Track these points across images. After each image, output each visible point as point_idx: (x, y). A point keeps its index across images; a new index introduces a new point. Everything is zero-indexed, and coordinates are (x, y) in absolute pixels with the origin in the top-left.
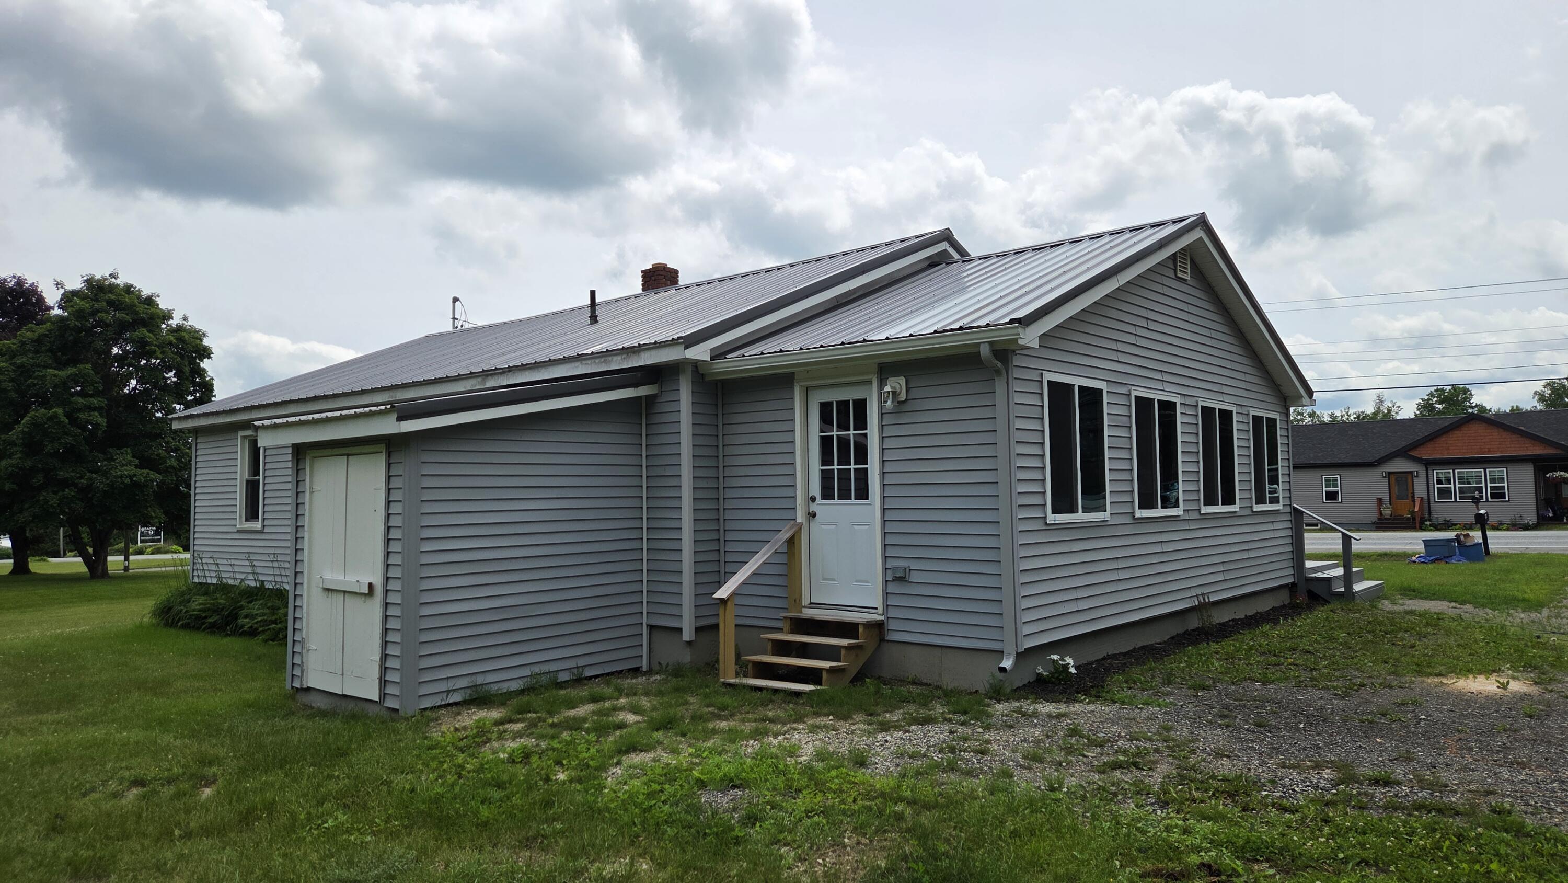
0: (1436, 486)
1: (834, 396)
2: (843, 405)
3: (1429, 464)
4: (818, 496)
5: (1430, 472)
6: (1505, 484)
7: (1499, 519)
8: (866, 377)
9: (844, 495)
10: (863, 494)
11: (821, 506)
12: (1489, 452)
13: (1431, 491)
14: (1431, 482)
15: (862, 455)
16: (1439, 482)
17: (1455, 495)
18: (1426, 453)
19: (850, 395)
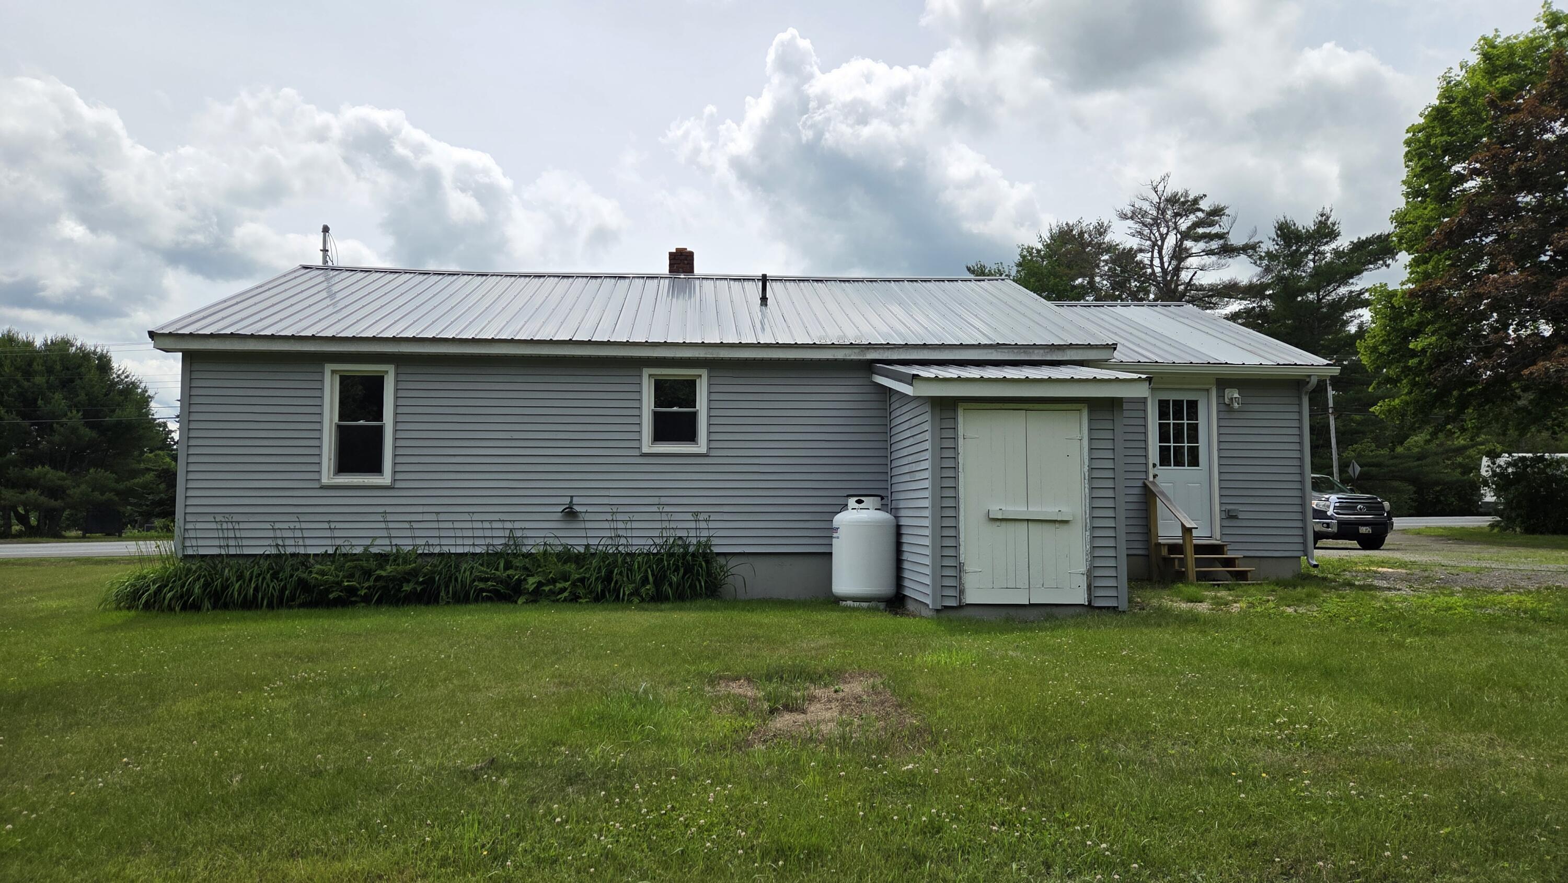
1: (1172, 396)
2: (1178, 404)
4: (1158, 464)
8: (1207, 387)
9: (1179, 463)
10: (1194, 462)
11: (1162, 471)
15: (1194, 437)
19: (1185, 397)
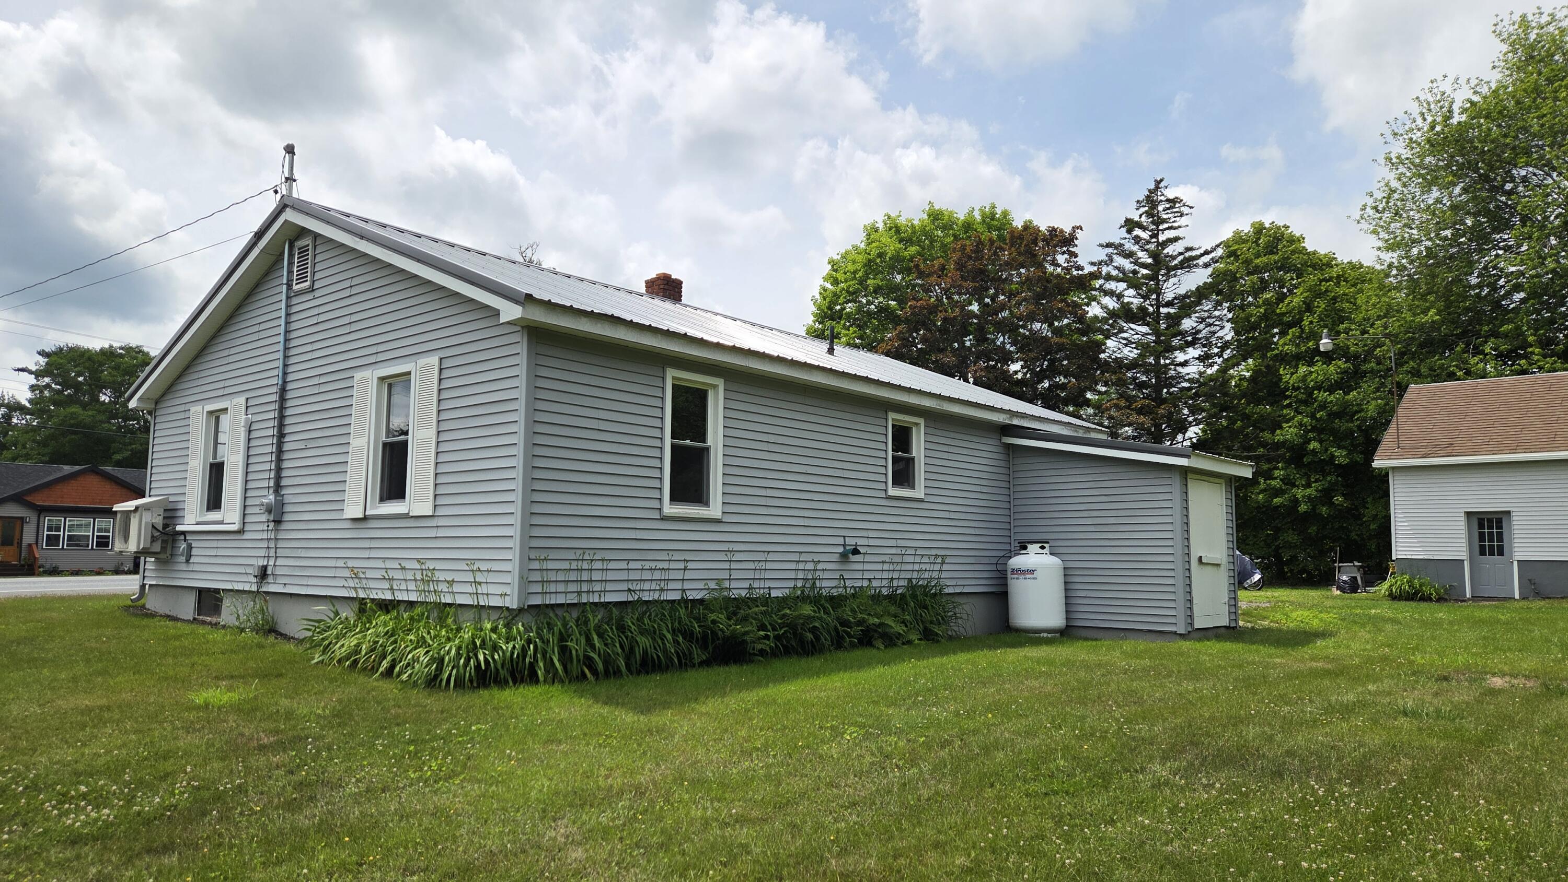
0: (46, 533)
3: (42, 511)
5: (42, 519)
6: (111, 534)
7: (101, 566)
12: (100, 503)
13: (40, 538)
14: (41, 529)
16: (50, 529)
17: (63, 543)
18: (40, 500)
